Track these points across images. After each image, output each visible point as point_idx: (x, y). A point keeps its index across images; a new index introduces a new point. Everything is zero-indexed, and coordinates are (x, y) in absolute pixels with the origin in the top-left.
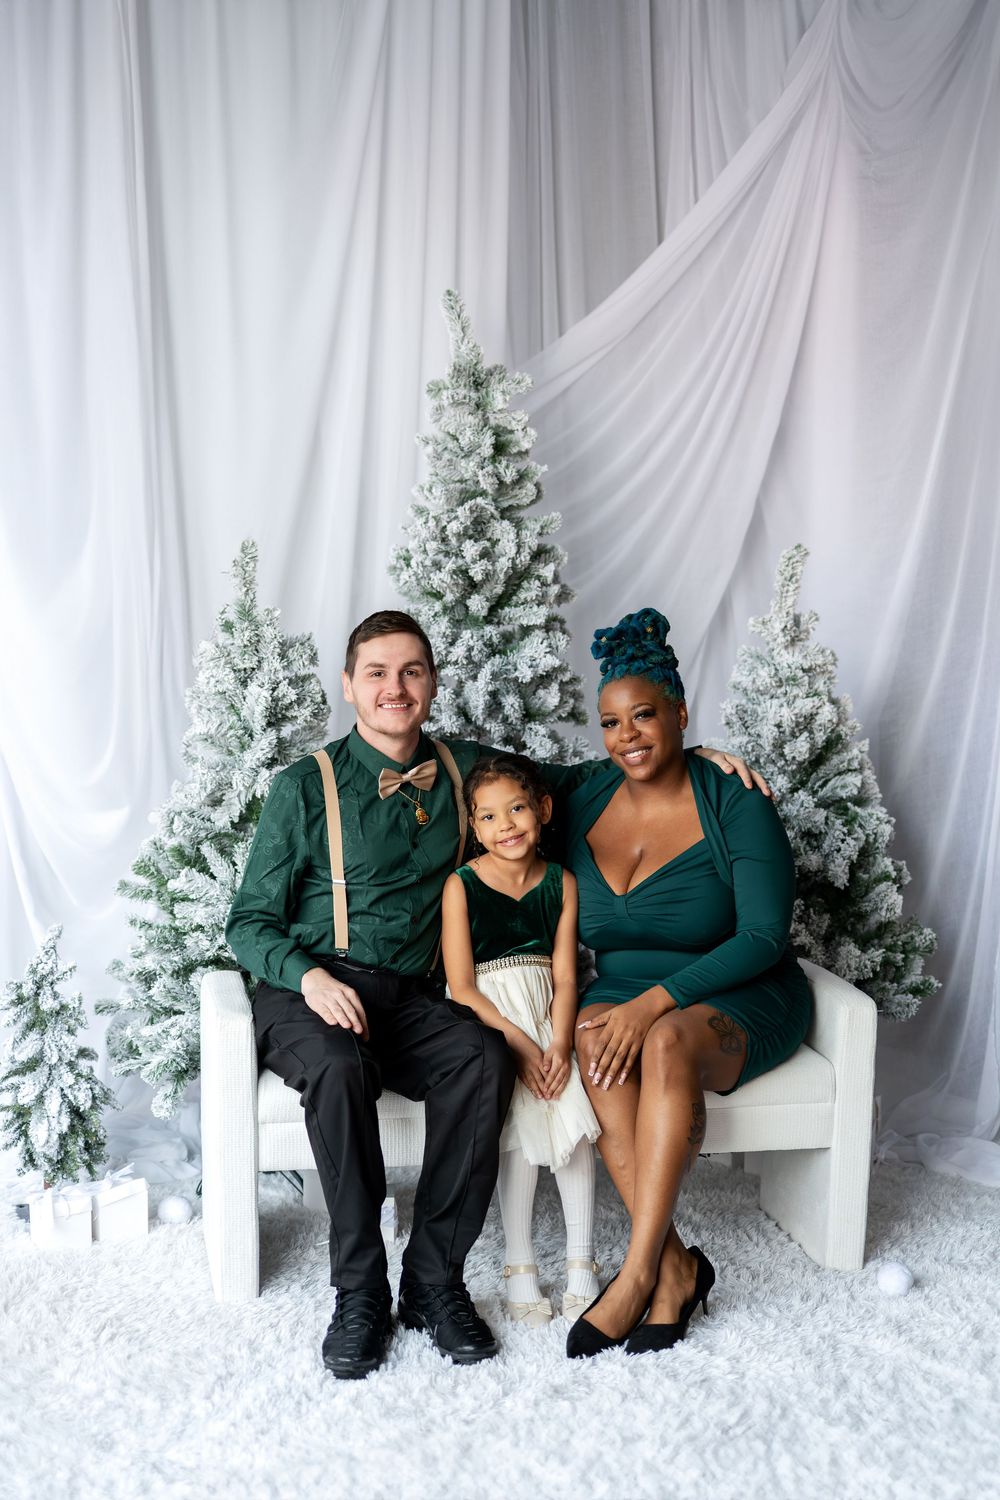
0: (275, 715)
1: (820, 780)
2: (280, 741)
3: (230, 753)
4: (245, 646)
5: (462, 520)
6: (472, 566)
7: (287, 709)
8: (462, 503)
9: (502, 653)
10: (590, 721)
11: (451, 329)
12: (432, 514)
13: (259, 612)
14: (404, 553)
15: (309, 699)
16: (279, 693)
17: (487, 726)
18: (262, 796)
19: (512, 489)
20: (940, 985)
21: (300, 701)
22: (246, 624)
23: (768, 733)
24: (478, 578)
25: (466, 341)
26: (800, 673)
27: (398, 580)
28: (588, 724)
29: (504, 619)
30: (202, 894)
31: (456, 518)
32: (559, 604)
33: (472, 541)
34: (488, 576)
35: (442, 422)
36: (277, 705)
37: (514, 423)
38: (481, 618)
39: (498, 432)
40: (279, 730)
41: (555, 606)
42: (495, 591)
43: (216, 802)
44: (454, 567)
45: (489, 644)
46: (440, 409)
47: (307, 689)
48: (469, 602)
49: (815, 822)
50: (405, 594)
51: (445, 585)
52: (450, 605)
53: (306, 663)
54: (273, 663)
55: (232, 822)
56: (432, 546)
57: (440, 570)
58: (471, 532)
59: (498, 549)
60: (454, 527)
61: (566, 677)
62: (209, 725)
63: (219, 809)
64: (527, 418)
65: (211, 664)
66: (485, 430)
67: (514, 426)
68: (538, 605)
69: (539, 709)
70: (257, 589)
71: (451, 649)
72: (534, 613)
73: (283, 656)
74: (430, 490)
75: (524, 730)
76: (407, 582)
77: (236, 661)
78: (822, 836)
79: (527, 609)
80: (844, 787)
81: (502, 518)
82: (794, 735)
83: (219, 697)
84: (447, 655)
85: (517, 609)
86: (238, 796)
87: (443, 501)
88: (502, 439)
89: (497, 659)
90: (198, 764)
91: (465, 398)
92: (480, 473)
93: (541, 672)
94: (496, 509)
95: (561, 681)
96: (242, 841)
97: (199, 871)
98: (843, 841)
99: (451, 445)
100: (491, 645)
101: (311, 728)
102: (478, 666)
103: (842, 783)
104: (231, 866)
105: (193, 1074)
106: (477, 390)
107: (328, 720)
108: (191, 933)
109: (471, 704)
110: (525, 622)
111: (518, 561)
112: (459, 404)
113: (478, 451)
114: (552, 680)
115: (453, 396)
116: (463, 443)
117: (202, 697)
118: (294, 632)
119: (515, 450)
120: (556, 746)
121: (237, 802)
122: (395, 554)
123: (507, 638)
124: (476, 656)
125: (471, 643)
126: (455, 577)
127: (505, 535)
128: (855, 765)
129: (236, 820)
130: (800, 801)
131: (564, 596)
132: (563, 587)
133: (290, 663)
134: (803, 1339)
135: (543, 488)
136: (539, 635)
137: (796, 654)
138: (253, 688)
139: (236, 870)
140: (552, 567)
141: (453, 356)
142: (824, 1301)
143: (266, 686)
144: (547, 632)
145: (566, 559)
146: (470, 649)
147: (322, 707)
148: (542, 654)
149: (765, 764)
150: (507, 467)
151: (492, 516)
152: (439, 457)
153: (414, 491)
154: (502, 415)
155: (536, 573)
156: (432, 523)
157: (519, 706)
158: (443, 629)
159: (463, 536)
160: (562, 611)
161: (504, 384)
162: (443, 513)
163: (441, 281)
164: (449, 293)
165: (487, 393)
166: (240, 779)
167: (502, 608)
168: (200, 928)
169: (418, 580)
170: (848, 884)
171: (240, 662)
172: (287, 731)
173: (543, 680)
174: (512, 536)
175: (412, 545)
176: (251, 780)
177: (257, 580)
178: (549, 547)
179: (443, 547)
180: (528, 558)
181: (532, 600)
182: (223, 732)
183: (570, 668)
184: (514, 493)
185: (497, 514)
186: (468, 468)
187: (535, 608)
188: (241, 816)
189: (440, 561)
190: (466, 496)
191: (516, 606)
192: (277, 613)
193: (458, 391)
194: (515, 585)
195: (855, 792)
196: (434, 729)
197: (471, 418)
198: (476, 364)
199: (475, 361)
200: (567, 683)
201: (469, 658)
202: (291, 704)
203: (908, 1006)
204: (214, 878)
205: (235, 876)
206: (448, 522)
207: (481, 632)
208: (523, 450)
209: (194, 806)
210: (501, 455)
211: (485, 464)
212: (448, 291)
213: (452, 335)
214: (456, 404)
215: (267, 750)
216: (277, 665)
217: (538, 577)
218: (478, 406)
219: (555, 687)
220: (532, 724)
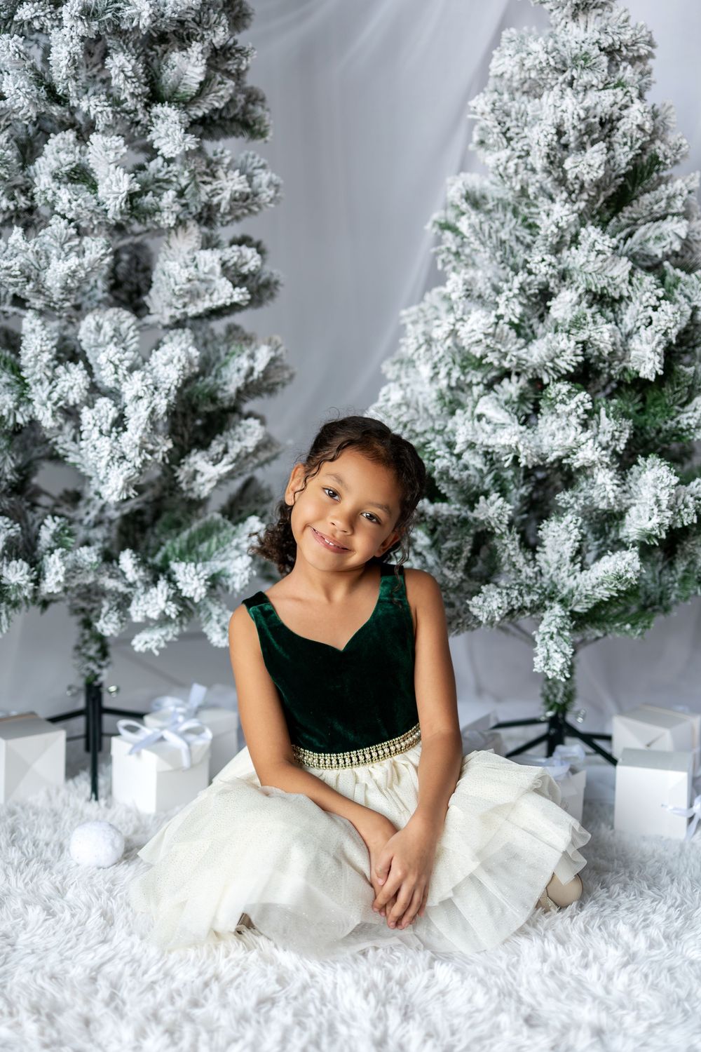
1: (621, 230)
10: (271, 133)
23: (539, 137)
26: (596, 51)
28: (268, 138)
49: (612, 278)
69: (173, 84)
78: (623, 305)
80: (659, 238)
82: (582, 147)
98: (655, 309)
103: (657, 232)
109: (54, 65)
128: (678, 205)
130: (591, 240)
137: (591, 27)
149: (536, 198)
157: (137, 74)
170: (661, 372)
195: (677, 247)
200: (218, 51)
219: (196, 50)
220: (157, 109)
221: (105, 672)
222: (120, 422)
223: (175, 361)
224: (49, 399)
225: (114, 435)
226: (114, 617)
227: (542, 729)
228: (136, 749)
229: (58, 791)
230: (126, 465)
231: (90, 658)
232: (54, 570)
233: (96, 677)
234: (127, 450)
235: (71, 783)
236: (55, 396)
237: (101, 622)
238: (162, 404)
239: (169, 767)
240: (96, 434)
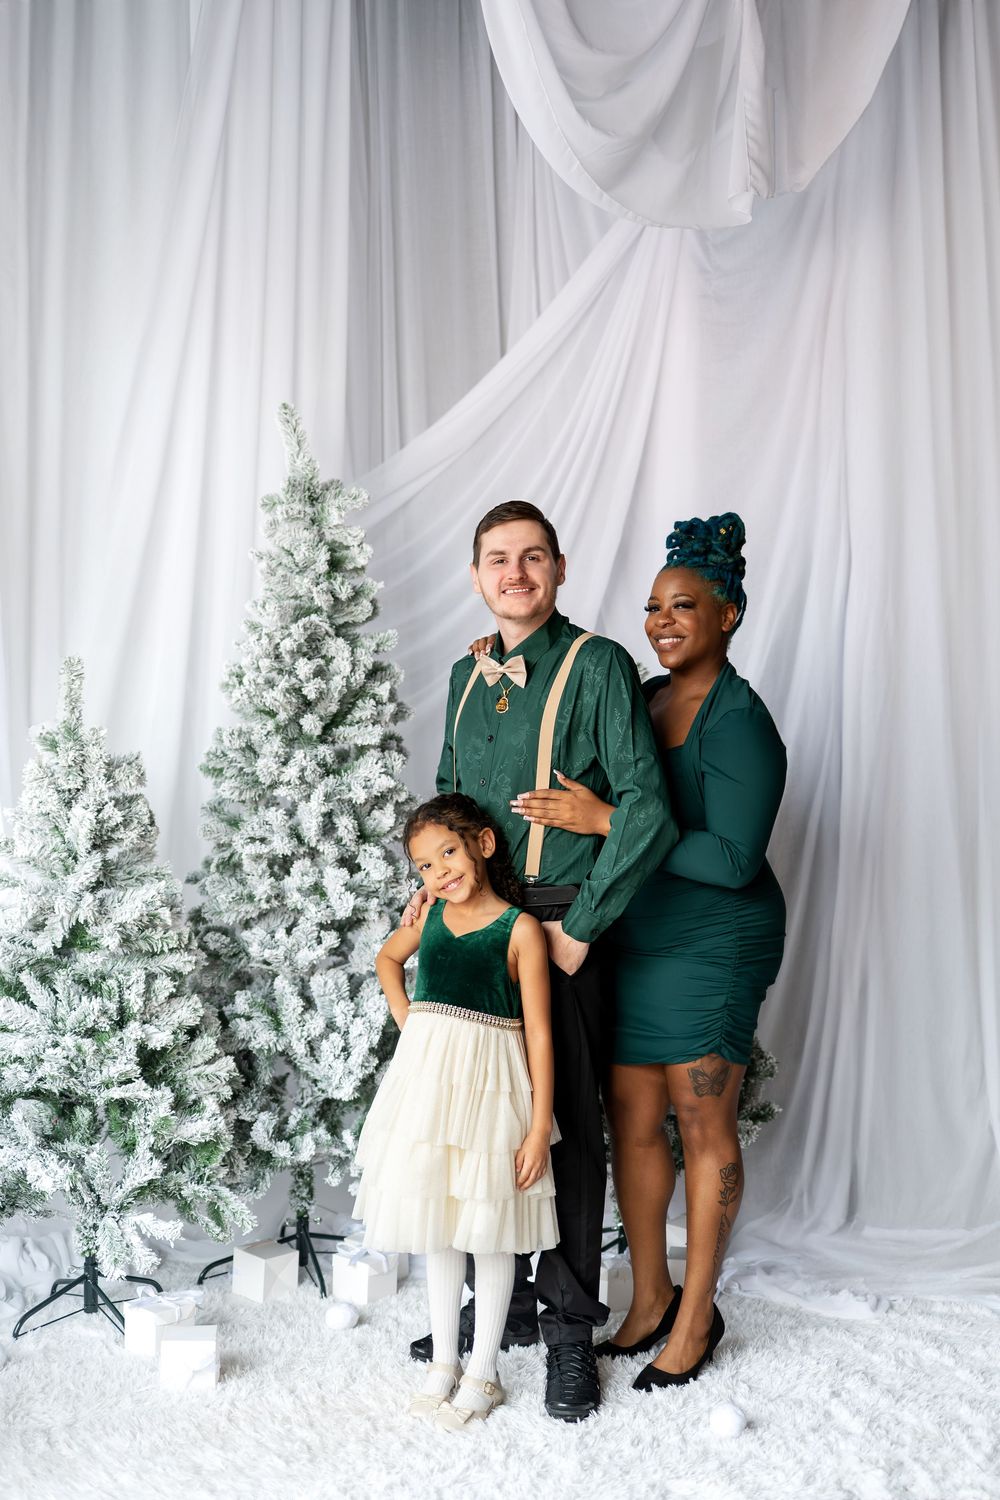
0: (101, 837)
2: (106, 863)
3: (54, 876)
4: (70, 766)
5: (296, 637)
6: (305, 684)
7: (113, 831)
8: (296, 620)
9: (337, 772)
11: (287, 443)
12: (265, 631)
13: (85, 732)
14: (236, 670)
15: (136, 821)
16: (104, 815)
17: (321, 848)
18: (86, 921)
19: (348, 606)
20: (781, 1110)
21: (126, 823)
22: (71, 744)
24: (312, 696)
25: (302, 455)
27: (231, 697)
29: (339, 738)
30: (21, 1025)
31: (290, 635)
32: (395, 722)
33: (306, 659)
34: (322, 696)
35: (275, 537)
36: (102, 827)
37: (349, 538)
38: (315, 737)
39: (333, 548)
40: (105, 852)
41: (391, 725)
42: (329, 709)
43: (39, 927)
44: (287, 685)
45: (323, 764)
46: (274, 524)
47: (133, 811)
48: (302, 721)
50: (239, 711)
51: (278, 704)
52: (283, 724)
53: (133, 784)
54: (99, 786)
55: (55, 948)
56: (265, 663)
57: (272, 688)
58: (305, 649)
59: (333, 667)
60: (287, 645)
61: (403, 797)
62: (31, 848)
63: (42, 934)
64: (363, 535)
65: (35, 784)
66: (320, 546)
67: (349, 541)
68: (374, 724)
69: (374, 830)
70: (83, 707)
71: (284, 769)
72: (369, 733)
73: (109, 777)
74: (264, 607)
75: (359, 851)
76: (238, 701)
77: (60, 781)
79: (362, 728)
81: (337, 635)
83: (42, 818)
84: (279, 775)
85: (352, 728)
86: (62, 920)
87: (276, 617)
88: (337, 554)
89: (331, 780)
90: (19, 888)
91: (299, 513)
92: (314, 590)
93: (375, 793)
94: (332, 625)
95: (397, 802)
96: (65, 967)
97: (18, 1000)
99: (286, 560)
100: (325, 765)
101: (139, 850)
102: (312, 786)
104: (52, 994)
105: (10, 1211)
106: (313, 505)
107: (157, 842)
108: (9, 1065)
109: (304, 825)
110: (359, 742)
111: (352, 680)
112: (294, 519)
113: (312, 567)
114: (387, 800)
115: (287, 512)
116: (297, 559)
117: (25, 817)
118: (121, 752)
119: (350, 567)
120: (391, 868)
121: (61, 928)
122: (227, 671)
123: (343, 757)
124: (309, 777)
125: (304, 763)
126: (288, 695)
127: (340, 653)
129: (59, 946)
131: (400, 714)
132: (400, 705)
133: (116, 784)
134: (631, 1488)
135: (379, 605)
136: (375, 753)
138: (77, 809)
139: (57, 998)
140: (387, 685)
141: (288, 470)
142: (655, 1445)
143: (91, 808)
144: (383, 751)
145: (402, 677)
146: (303, 770)
147: (150, 828)
148: (377, 774)
150: (343, 583)
151: (327, 633)
152: (273, 573)
153: (248, 607)
154: (338, 531)
155: (372, 692)
156: (265, 641)
157: (354, 828)
158: (275, 749)
159: (298, 653)
160: (398, 729)
161: (340, 501)
162: (276, 631)
163: (277, 394)
164: (285, 406)
165: (322, 509)
166: (62, 904)
167: (337, 727)
168: (19, 1060)
169: (250, 697)
171: (64, 783)
172: (113, 853)
173: (379, 801)
174: (347, 654)
175: (245, 662)
176: (74, 906)
177: (84, 697)
178: (385, 664)
179: (276, 665)
180: (363, 676)
181: (367, 719)
182: (45, 855)
183: (405, 788)
184: (349, 610)
185: (332, 631)
186: (302, 584)
187: (370, 727)
188: (64, 941)
189: (273, 679)
190: (301, 612)
191: (350, 725)
192: (102, 733)
193: (293, 505)
194: (350, 703)
196: (266, 851)
197: (306, 533)
198: (311, 479)
199: (310, 476)
200: (403, 803)
201: (301, 778)
202: (117, 825)
203: (748, 1133)
204: (33, 1006)
205: (56, 1004)
206: (282, 640)
207: (314, 752)
208: (359, 566)
209: (15, 931)
210: (336, 571)
211: (320, 580)
212: (284, 404)
213: (287, 448)
214: (291, 519)
215: (92, 874)
216: (103, 785)
217: (374, 696)
218: (313, 521)
219: (390, 808)
220: (366, 846)
221: (313, 1207)
222: (346, 1050)
223: (382, 1009)
224: (302, 1037)
225: (342, 1057)
226: (338, 1173)
227: (615, 1235)
228: (353, 1260)
229: (297, 1293)
230: (352, 1078)
231: (303, 1199)
232: (309, 1148)
233: (306, 1212)
234: (354, 1069)
235: (302, 1286)
236: (305, 1034)
237: (330, 1177)
238: (376, 1039)
239: (376, 1273)
240: (332, 1058)
